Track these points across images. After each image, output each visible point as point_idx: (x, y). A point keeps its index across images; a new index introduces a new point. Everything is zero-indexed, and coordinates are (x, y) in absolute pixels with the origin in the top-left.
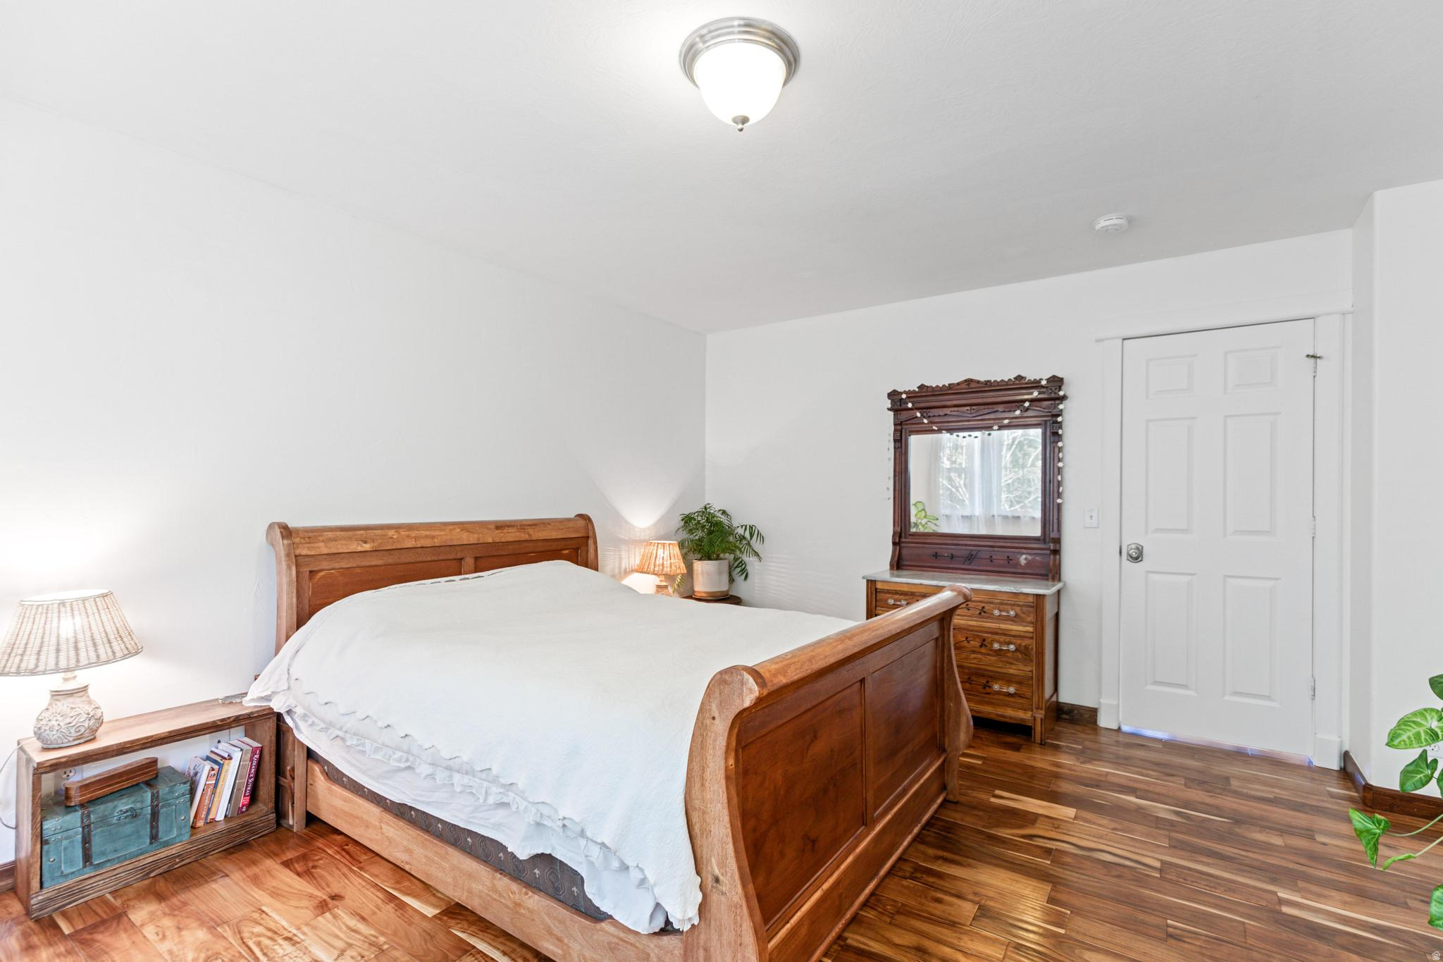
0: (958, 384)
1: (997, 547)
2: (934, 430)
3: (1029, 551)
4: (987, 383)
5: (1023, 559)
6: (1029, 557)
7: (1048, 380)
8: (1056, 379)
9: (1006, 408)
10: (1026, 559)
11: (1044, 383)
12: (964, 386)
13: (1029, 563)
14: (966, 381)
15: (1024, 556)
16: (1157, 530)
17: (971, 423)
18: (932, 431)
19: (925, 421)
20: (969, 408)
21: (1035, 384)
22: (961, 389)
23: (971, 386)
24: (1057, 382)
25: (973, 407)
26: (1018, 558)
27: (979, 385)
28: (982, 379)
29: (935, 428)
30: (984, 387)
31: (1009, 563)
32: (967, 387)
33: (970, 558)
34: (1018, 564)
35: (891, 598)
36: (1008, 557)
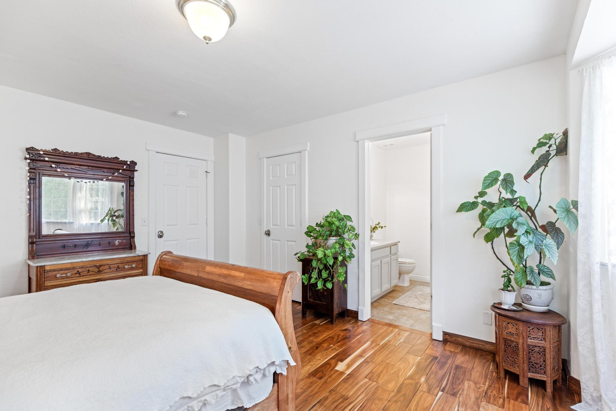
0: (82, 154)
1: (103, 238)
2: (66, 176)
3: (120, 238)
4: (99, 157)
5: (117, 242)
6: (120, 241)
7: (130, 162)
8: (133, 162)
9: (108, 171)
10: (118, 242)
11: (129, 163)
12: (85, 155)
13: (120, 244)
14: (86, 153)
15: (117, 241)
16: (168, 225)
17: (87, 175)
18: (64, 176)
19: (59, 170)
20: (87, 167)
21: (125, 163)
22: (83, 157)
23: (90, 156)
24: (134, 163)
25: (89, 168)
26: (114, 242)
27: (95, 157)
28: (97, 154)
29: (66, 175)
30: (97, 158)
31: (109, 245)
32: (87, 156)
33: (87, 245)
34: (114, 245)
35: (58, 273)
36: (109, 242)
